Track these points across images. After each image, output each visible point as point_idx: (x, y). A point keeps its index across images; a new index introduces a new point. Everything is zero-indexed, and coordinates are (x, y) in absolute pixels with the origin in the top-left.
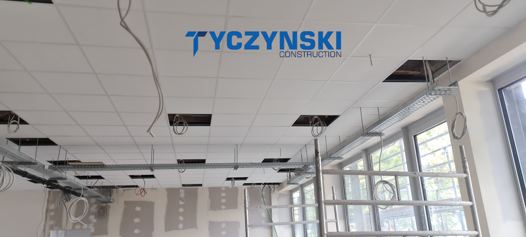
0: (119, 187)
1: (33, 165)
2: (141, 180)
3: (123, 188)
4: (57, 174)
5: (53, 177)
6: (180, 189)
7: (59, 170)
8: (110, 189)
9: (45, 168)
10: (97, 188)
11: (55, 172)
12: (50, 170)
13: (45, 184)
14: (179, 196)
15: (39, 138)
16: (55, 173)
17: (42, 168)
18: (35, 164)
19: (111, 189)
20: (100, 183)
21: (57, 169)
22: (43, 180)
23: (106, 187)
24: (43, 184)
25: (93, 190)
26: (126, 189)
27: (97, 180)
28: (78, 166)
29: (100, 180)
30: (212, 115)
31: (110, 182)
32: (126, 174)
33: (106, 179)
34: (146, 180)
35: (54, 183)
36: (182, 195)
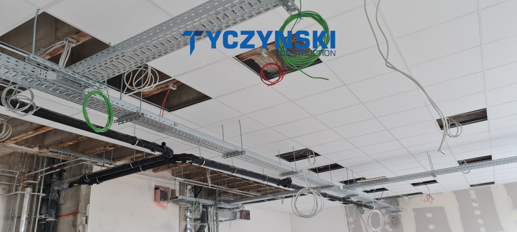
0: (404, 196)
1: (331, 188)
2: (424, 186)
3: (408, 196)
4: (350, 192)
5: (348, 195)
6: (468, 190)
7: (352, 188)
8: (395, 198)
9: (340, 189)
10: (383, 199)
11: (348, 190)
12: (345, 189)
13: (341, 201)
14: (470, 197)
15: (330, 165)
16: (348, 192)
17: (338, 189)
18: (333, 186)
19: (397, 199)
20: (385, 194)
21: (350, 188)
22: (339, 198)
23: (392, 197)
24: (340, 202)
25: (381, 201)
26: (411, 197)
27: (382, 192)
28: (365, 182)
29: (385, 192)
30: (487, 109)
31: (394, 192)
32: (408, 183)
33: (390, 190)
34: (429, 185)
35: (348, 199)
36: (474, 196)
